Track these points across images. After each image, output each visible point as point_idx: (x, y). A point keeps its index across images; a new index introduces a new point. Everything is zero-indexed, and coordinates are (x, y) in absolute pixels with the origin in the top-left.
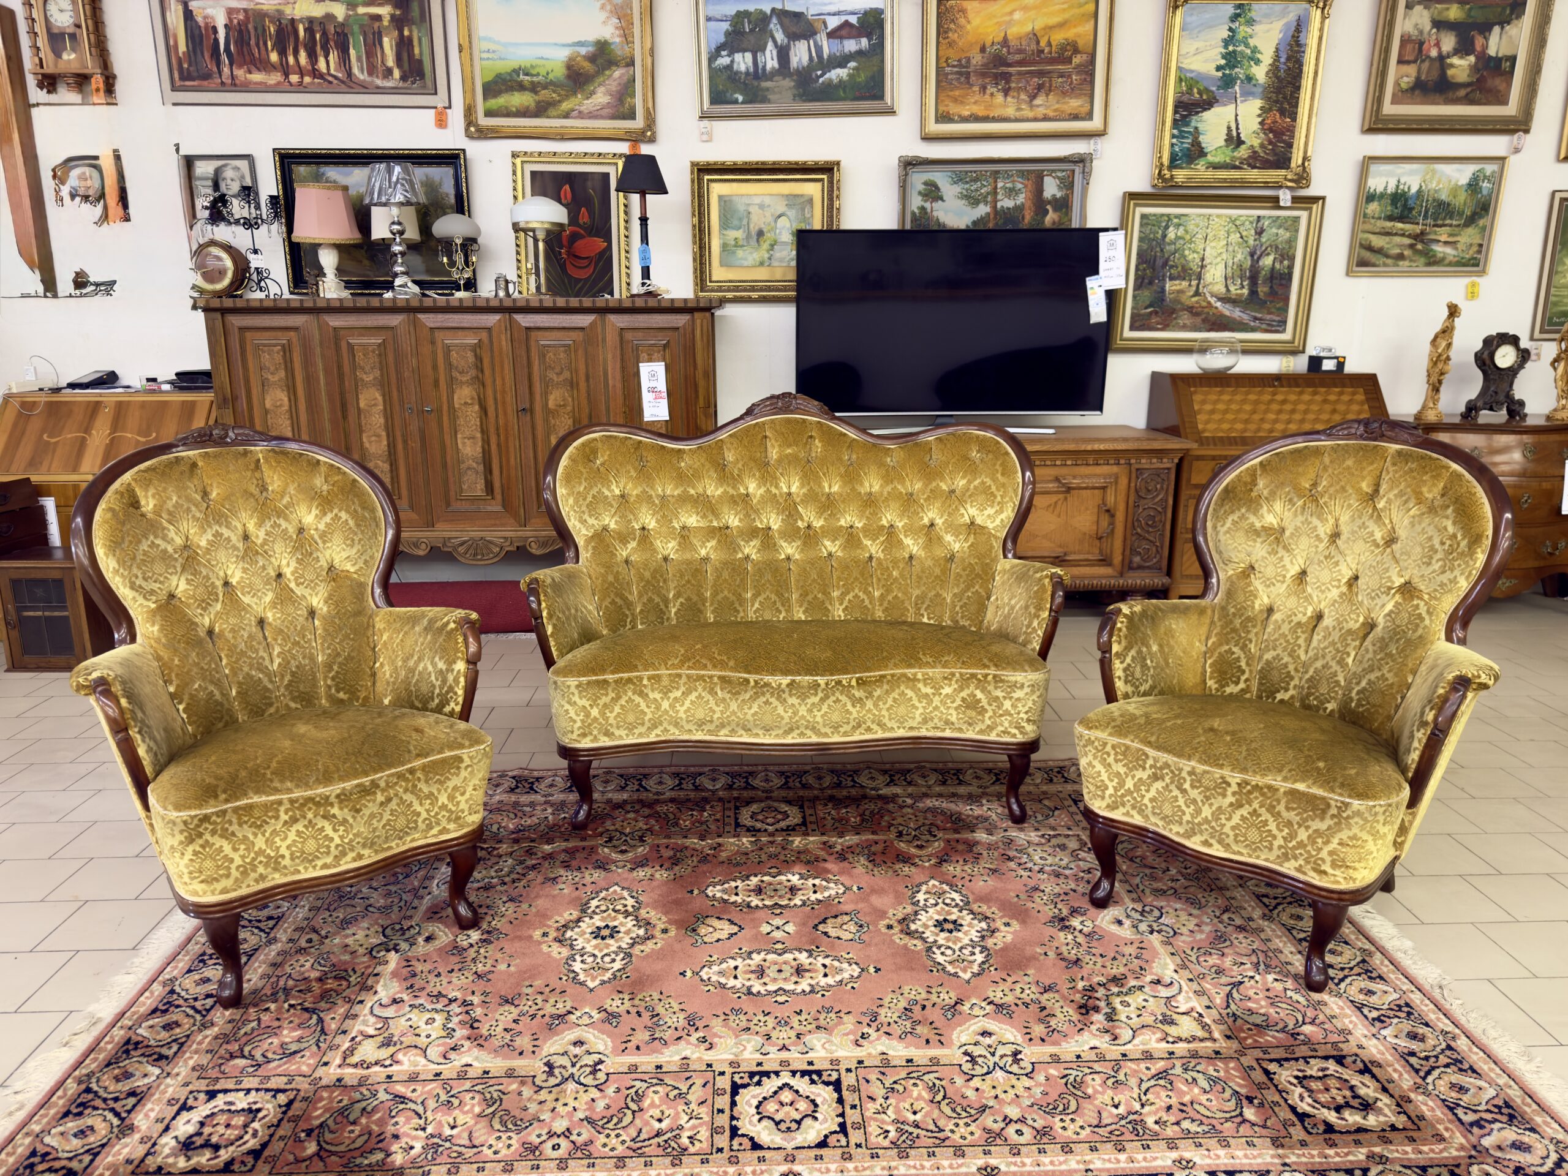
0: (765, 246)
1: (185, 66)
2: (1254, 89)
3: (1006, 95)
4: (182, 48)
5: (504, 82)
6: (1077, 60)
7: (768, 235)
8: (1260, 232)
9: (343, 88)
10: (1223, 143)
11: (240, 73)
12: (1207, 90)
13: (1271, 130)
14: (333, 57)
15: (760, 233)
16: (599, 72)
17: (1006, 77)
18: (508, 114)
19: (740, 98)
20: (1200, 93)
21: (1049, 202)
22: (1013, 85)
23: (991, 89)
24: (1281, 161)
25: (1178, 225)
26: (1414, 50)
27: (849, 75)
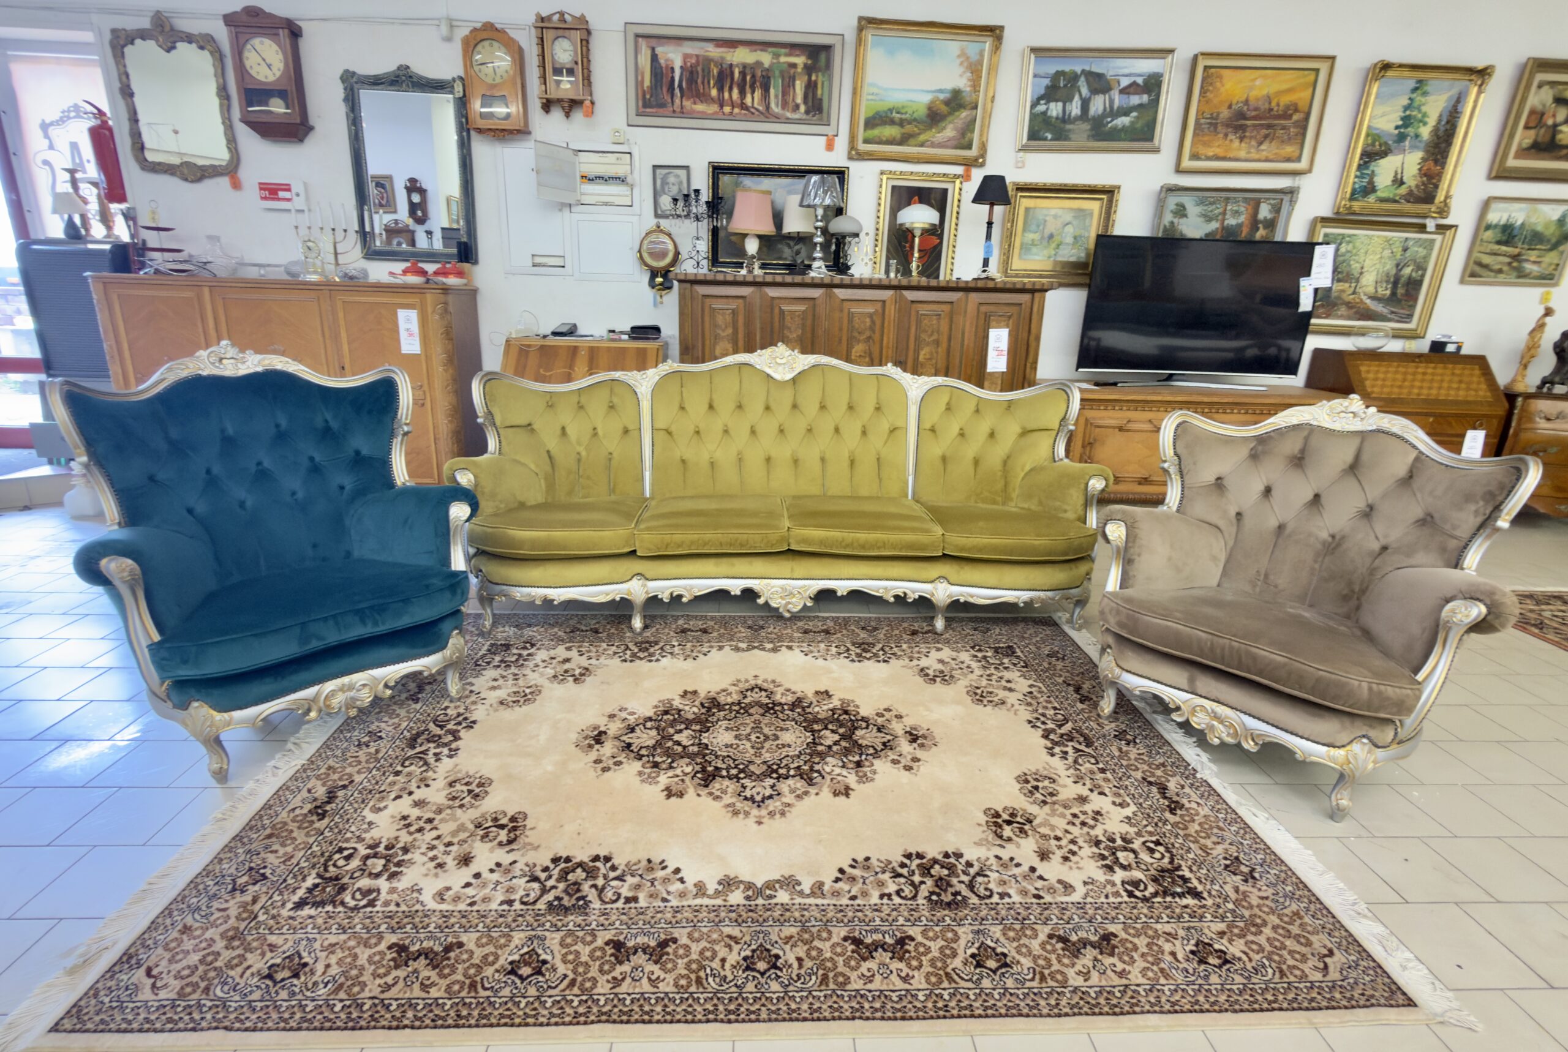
0: (1053, 245)
1: (648, 96)
2: (1418, 144)
3: (1241, 141)
4: (647, 83)
5: (881, 117)
6: (1295, 117)
7: (1057, 239)
8: (1405, 250)
9: (762, 118)
10: (1389, 183)
11: (687, 104)
12: (1386, 143)
13: (1425, 175)
14: (758, 94)
15: (1051, 236)
16: (950, 114)
17: (1243, 128)
18: (880, 142)
19: (1049, 136)
20: (1380, 145)
21: (1261, 222)
22: (1247, 134)
23: (1231, 137)
24: (1429, 198)
25: (1349, 242)
26: (1537, 118)
27: (1132, 123)
